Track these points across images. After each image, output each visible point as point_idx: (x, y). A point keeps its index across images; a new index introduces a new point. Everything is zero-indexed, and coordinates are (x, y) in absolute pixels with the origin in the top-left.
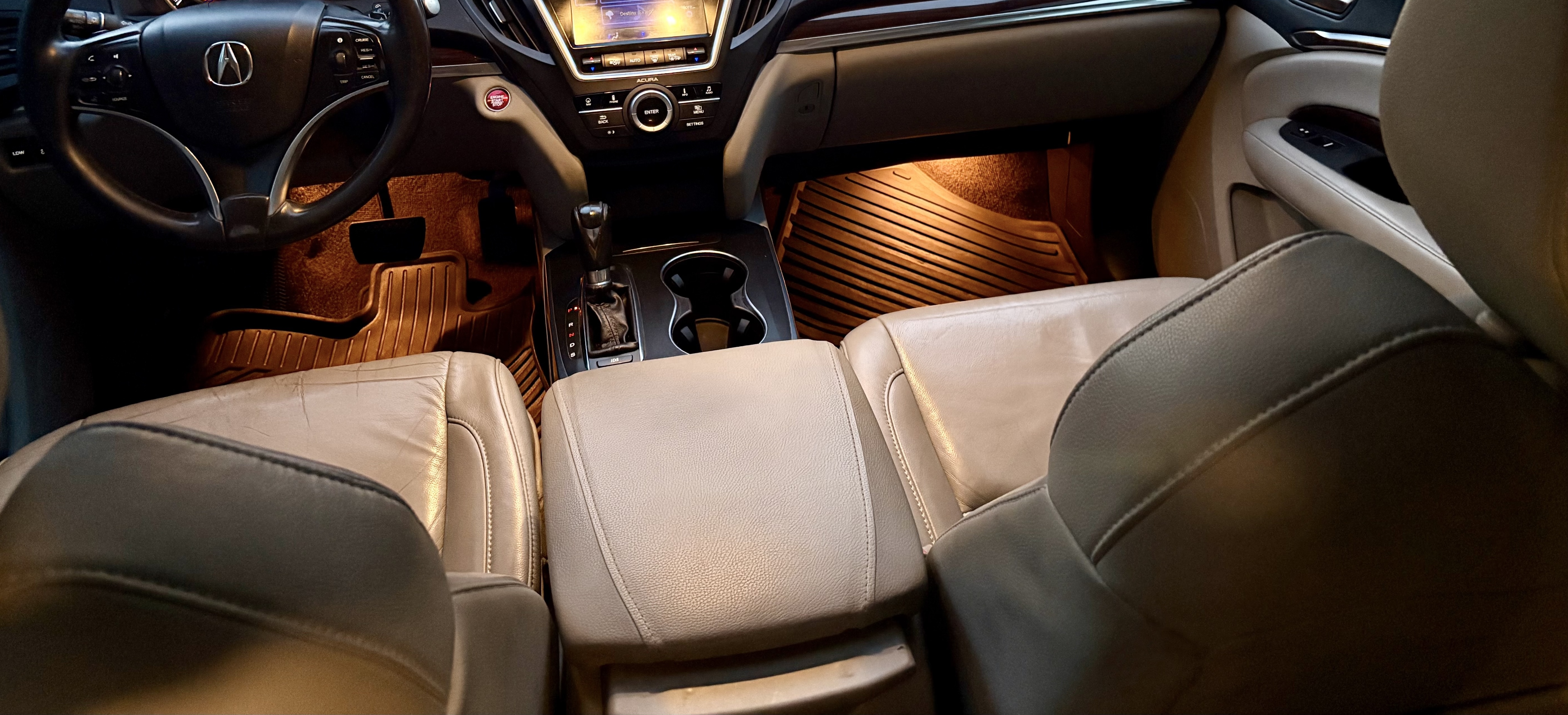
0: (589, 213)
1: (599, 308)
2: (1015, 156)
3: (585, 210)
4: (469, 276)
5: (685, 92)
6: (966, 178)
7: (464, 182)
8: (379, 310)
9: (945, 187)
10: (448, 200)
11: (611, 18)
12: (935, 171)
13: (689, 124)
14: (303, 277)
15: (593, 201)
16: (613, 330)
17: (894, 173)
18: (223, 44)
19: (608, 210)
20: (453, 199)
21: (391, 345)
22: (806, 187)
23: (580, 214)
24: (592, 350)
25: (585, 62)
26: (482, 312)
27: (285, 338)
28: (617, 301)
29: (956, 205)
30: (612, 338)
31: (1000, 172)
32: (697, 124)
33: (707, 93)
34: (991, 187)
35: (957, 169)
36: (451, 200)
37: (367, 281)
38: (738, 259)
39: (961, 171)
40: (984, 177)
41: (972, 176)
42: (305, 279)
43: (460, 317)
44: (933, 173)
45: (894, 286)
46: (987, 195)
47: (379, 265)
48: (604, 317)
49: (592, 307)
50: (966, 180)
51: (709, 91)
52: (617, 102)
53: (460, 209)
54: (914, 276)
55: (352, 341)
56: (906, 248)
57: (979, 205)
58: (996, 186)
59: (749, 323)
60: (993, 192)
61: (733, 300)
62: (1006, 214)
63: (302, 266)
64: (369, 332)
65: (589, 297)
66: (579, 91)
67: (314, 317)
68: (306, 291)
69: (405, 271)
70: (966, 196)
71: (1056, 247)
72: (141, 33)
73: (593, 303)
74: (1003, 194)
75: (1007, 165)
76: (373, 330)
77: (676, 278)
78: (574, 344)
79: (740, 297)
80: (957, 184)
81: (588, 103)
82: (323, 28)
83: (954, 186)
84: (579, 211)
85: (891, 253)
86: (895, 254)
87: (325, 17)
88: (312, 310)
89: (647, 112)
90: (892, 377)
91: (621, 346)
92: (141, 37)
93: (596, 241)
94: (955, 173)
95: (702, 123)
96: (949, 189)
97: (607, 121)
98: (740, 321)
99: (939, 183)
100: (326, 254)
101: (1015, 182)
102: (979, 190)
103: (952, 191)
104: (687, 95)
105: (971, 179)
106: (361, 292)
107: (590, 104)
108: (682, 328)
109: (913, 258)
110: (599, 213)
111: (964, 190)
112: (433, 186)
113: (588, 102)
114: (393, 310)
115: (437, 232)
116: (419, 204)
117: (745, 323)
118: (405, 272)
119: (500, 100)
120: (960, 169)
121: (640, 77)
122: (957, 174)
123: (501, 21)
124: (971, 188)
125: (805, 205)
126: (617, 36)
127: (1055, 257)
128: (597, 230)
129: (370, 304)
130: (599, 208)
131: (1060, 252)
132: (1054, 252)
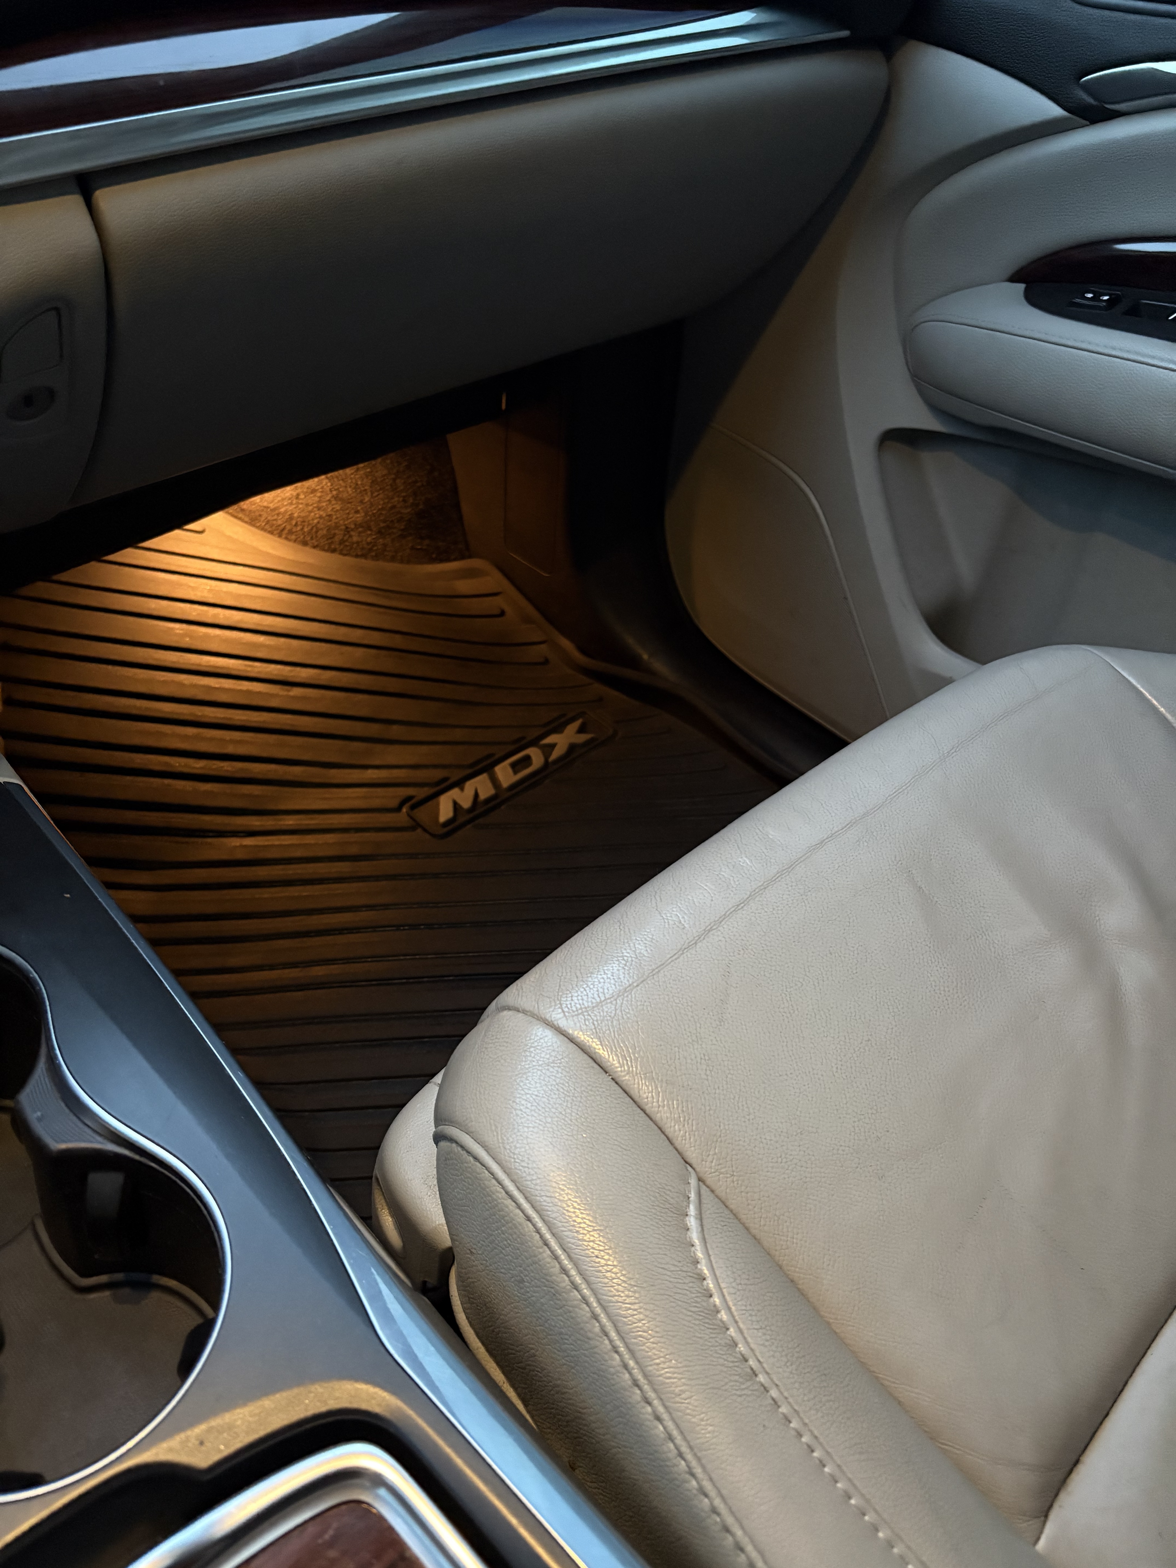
9: (271, 533)
34: (359, 517)
40: (342, 500)
41: (319, 502)
46: (352, 533)
57: (341, 553)
58: (366, 514)
60: (365, 526)
62: (393, 559)
70: (314, 542)
71: (498, 602)
74: (382, 525)
80: (294, 522)
96: (280, 536)
99: (257, 527)
101: (401, 498)
102: (337, 526)
103: (286, 538)
111: (310, 532)
124: (321, 526)
127: (500, 619)
131: (507, 609)
132: (497, 612)
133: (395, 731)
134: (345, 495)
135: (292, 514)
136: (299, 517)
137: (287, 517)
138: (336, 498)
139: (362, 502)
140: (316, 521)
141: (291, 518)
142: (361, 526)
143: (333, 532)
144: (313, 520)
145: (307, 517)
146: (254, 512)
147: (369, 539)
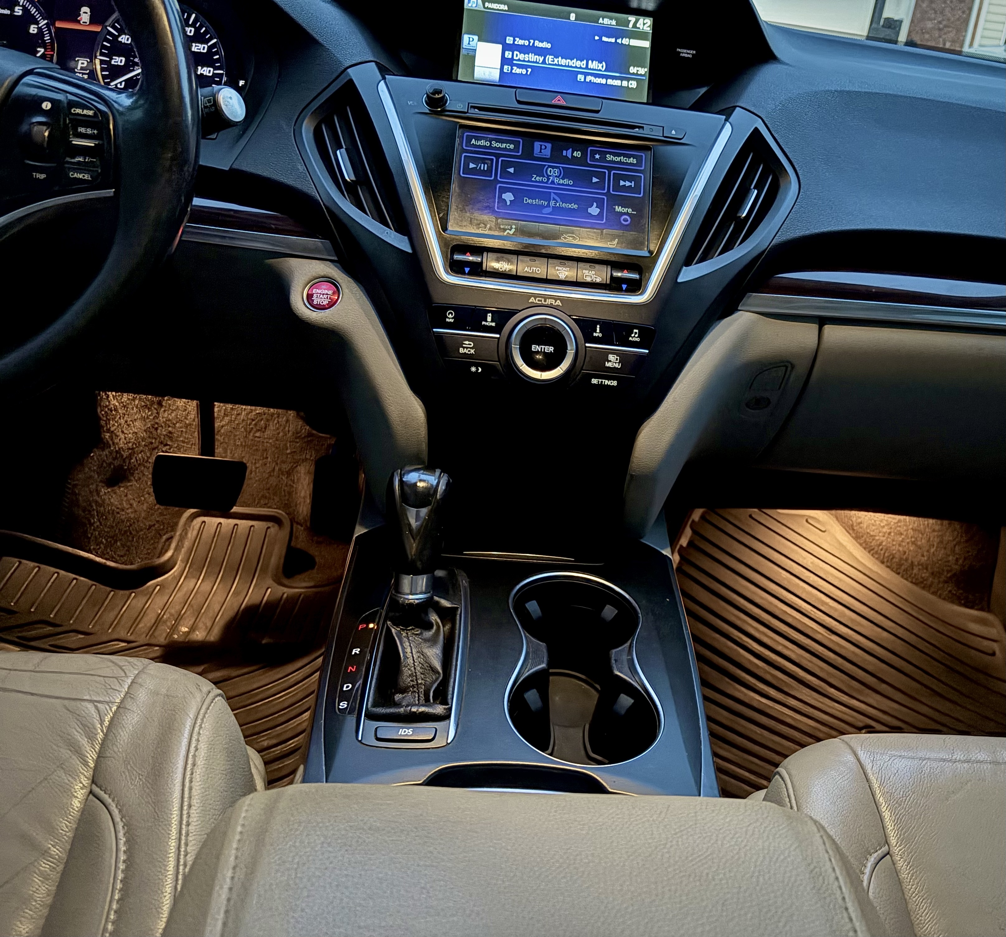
0: (416, 483)
1: (404, 634)
2: (961, 527)
3: (412, 477)
4: (293, 544)
5: (598, 330)
6: (894, 543)
7: (310, 435)
8: (179, 562)
9: (865, 548)
10: (288, 451)
11: (508, 203)
12: (855, 528)
13: (594, 381)
14: (92, 506)
15: (429, 468)
16: (418, 674)
17: (807, 521)
19: (448, 484)
20: (295, 452)
21: (178, 607)
22: (703, 517)
23: (401, 482)
24: (374, 706)
25: (457, 257)
26: (297, 590)
27: (51, 574)
28: (435, 627)
29: (877, 573)
30: (413, 686)
31: (938, 543)
32: (607, 382)
33: (630, 339)
34: (924, 559)
35: (884, 530)
36: (292, 453)
37: (173, 527)
38: (627, 596)
39: (890, 533)
40: (916, 545)
41: (902, 541)
42: (94, 510)
43: (269, 590)
44: (853, 530)
45: (793, 656)
46: (915, 568)
47: (193, 511)
48: (408, 650)
49: (393, 630)
50: (893, 545)
51: (635, 337)
52: (493, 324)
53: (300, 465)
54: (820, 649)
55: (133, 594)
56: (812, 613)
57: (902, 577)
58: (929, 558)
59: (633, 703)
60: (924, 566)
61: (613, 661)
62: (934, 593)
63: (95, 494)
64: (158, 587)
65: (391, 614)
66: (439, 298)
67: (91, 556)
68: (92, 524)
69: (220, 523)
70: (889, 564)
71: (994, 646)
73: (396, 624)
74: (936, 570)
75: (948, 537)
76: (162, 585)
77: (533, 607)
78: (350, 686)
79: (625, 657)
80: (881, 547)
81: (450, 318)
82: (23, 84)
83: (876, 549)
84: (402, 477)
85: (793, 614)
86: (797, 617)
88: (94, 549)
89: (535, 348)
91: (422, 709)
93: (419, 529)
94: (880, 534)
95: (615, 383)
96: (869, 552)
97: (472, 351)
98: (619, 695)
99: (858, 543)
100: (131, 486)
101: (955, 558)
102: (907, 560)
103: (872, 555)
104: (600, 335)
105: (900, 545)
106: (165, 537)
107: (452, 321)
108: (528, 690)
109: (820, 627)
110: (432, 485)
111: (888, 557)
112: (274, 433)
113: (450, 316)
114: (194, 567)
115: (268, 486)
116: (254, 450)
117: (626, 701)
118: (220, 525)
119: (325, 296)
120: (888, 531)
121: (536, 296)
122: (884, 536)
123: (347, 178)
124: (896, 556)
125: (697, 537)
126: (513, 230)
127: (990, 657)
128: (424, 511)
129: (169, 554)
130: (434, 478)
131: (998, 652)
132: (991, 652)
133: (883, 687)
134: (919, 543)
135: (882, 542)
136: (885, 545)
137: (878, 543)
138: (913, 543)
139: (928, 551)
140: (894, 552)
141: (880, 544)
142: (922, 565)
143: (902, 562)
144: (893, 550)
145: (890, 547)
146: (859, 533)
147: (923, 575)
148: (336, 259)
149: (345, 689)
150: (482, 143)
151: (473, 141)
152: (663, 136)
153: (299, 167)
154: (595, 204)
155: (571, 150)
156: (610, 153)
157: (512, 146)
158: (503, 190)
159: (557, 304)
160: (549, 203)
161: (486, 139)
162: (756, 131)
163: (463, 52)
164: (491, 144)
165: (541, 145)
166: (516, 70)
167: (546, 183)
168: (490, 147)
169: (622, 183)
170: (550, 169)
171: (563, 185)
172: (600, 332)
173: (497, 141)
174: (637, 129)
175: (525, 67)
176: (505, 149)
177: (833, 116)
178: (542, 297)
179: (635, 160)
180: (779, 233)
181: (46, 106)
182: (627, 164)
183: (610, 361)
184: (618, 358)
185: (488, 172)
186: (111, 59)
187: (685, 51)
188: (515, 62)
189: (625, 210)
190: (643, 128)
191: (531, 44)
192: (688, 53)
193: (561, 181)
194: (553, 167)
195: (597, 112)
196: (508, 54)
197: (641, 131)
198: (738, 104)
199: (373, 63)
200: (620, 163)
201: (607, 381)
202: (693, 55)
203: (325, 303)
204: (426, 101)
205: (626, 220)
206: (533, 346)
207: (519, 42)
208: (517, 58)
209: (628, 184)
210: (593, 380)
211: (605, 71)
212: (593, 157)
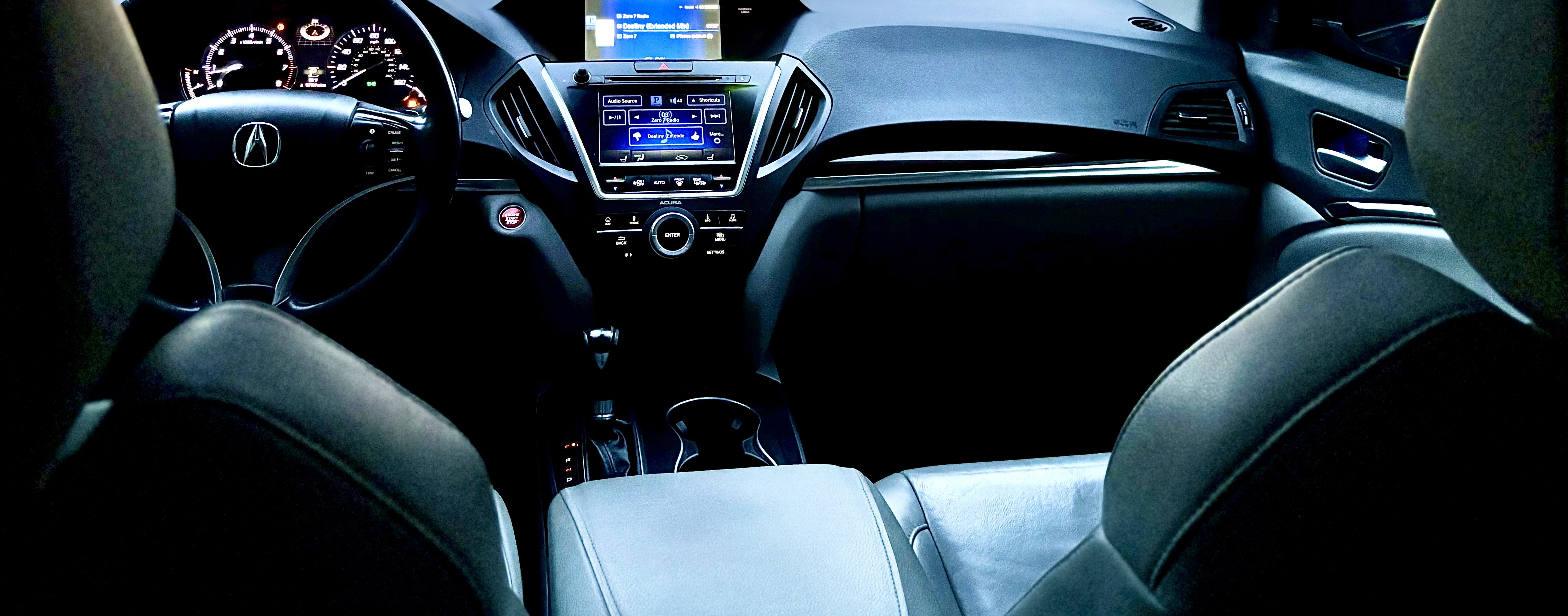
1: (601, 444)
3: (595, 333)
11: (638, 140)
13: (709, 253)
15: (604, 325)
16: (614, 466)
18: (255, 125)
19: (620, 335)
23: (589, 337)
25: (609, 181)
28: (620, 438)
33: (730, 221)
38: (749, 408)
48: (606, 452)
49: (594, 444)
51: (733, 219)
52: (637, 223)
61: (744, 447)
65: (591, 431)
66: (599, 210)
72: (174, 110)
73: (595, 437)
77: (681, 425)
78: (571, 478)
79: (752, 444)
81: (608, 222)
82: (355, 119)
84: (589, 334)
87: (358, 109)
89: (667, 235)
90: (915, 530)
92: (173, 114)
95: (723, 252)
97: (625, 243)
104: (710, 221)
107: (610, 224)
110: (610, 338)
113: (608, 221)
119: (514, 218)
121: (663, 200)
123: (526, 136)
128: (606, 355)
130: (610, 332)
148: (519, 190)
149: (568, 481)
150: (616, 101)
151: (609, 101)
152: (736, 82)
153: (492, 132)
154: (696, 133)
155: (675, 98)
156: (702, 97)
157: (636, 101)
158: (633, 131)
159: (678, 203)
160: (665, 136)
161: (618, 98)
162: (797, 69)
163: (587, 28)
164: (621, 101)
165: (655, 98)
166: (626, 37)
167: (662, 123)
168: (621, 104)
169: (712, 116)
170: (662, 113)
171: (673, 122)
172: (709, 219)
173: (626, 98)
174: (718, 79)
175: (633, 33)
176: (631, 104)
177: (851, 48)
178: (668, 200)
179: (719, 100)
180: (822, 136)
181: (372, 131)
182: (714, 103)
183: (718, 237)
184: (723, 234)
185: (622, 121)
186: (337, 66)
187: (744, 9)
188: (624, 31)
189: (716, 134)
190: (721, 78)
191: (635, 18)
192: (746, 11)
193: (671, 120)
194: (665, 112)
195: (690, 71)
196: (619, 26)
197: (721, 80)
198: (784, 52)
199: (535, 56)
200: (709, 103)
201: (717, 251)
202: (750, 11)
203: (514, 223)
204: (574, 77)
205: (717, 141)
206: (666, 234)
207: (626, 16)
208: (626, 28)
209: (716, 116)
210: (708, 251)
211: (689, 29)
212: (690, 102)
